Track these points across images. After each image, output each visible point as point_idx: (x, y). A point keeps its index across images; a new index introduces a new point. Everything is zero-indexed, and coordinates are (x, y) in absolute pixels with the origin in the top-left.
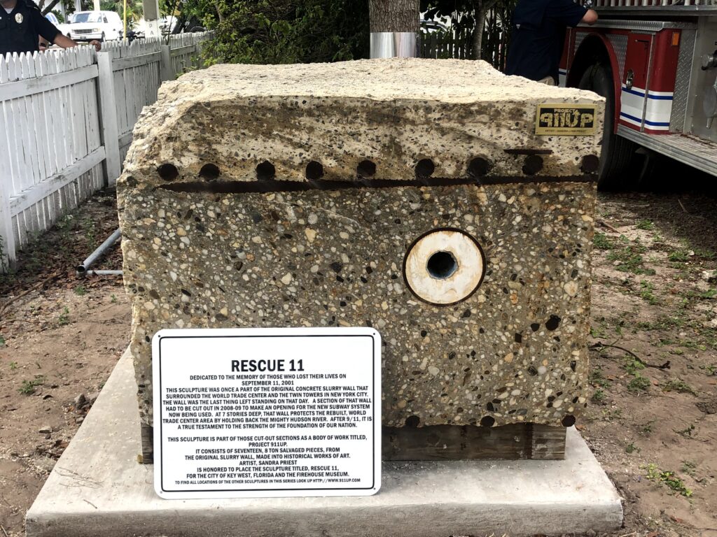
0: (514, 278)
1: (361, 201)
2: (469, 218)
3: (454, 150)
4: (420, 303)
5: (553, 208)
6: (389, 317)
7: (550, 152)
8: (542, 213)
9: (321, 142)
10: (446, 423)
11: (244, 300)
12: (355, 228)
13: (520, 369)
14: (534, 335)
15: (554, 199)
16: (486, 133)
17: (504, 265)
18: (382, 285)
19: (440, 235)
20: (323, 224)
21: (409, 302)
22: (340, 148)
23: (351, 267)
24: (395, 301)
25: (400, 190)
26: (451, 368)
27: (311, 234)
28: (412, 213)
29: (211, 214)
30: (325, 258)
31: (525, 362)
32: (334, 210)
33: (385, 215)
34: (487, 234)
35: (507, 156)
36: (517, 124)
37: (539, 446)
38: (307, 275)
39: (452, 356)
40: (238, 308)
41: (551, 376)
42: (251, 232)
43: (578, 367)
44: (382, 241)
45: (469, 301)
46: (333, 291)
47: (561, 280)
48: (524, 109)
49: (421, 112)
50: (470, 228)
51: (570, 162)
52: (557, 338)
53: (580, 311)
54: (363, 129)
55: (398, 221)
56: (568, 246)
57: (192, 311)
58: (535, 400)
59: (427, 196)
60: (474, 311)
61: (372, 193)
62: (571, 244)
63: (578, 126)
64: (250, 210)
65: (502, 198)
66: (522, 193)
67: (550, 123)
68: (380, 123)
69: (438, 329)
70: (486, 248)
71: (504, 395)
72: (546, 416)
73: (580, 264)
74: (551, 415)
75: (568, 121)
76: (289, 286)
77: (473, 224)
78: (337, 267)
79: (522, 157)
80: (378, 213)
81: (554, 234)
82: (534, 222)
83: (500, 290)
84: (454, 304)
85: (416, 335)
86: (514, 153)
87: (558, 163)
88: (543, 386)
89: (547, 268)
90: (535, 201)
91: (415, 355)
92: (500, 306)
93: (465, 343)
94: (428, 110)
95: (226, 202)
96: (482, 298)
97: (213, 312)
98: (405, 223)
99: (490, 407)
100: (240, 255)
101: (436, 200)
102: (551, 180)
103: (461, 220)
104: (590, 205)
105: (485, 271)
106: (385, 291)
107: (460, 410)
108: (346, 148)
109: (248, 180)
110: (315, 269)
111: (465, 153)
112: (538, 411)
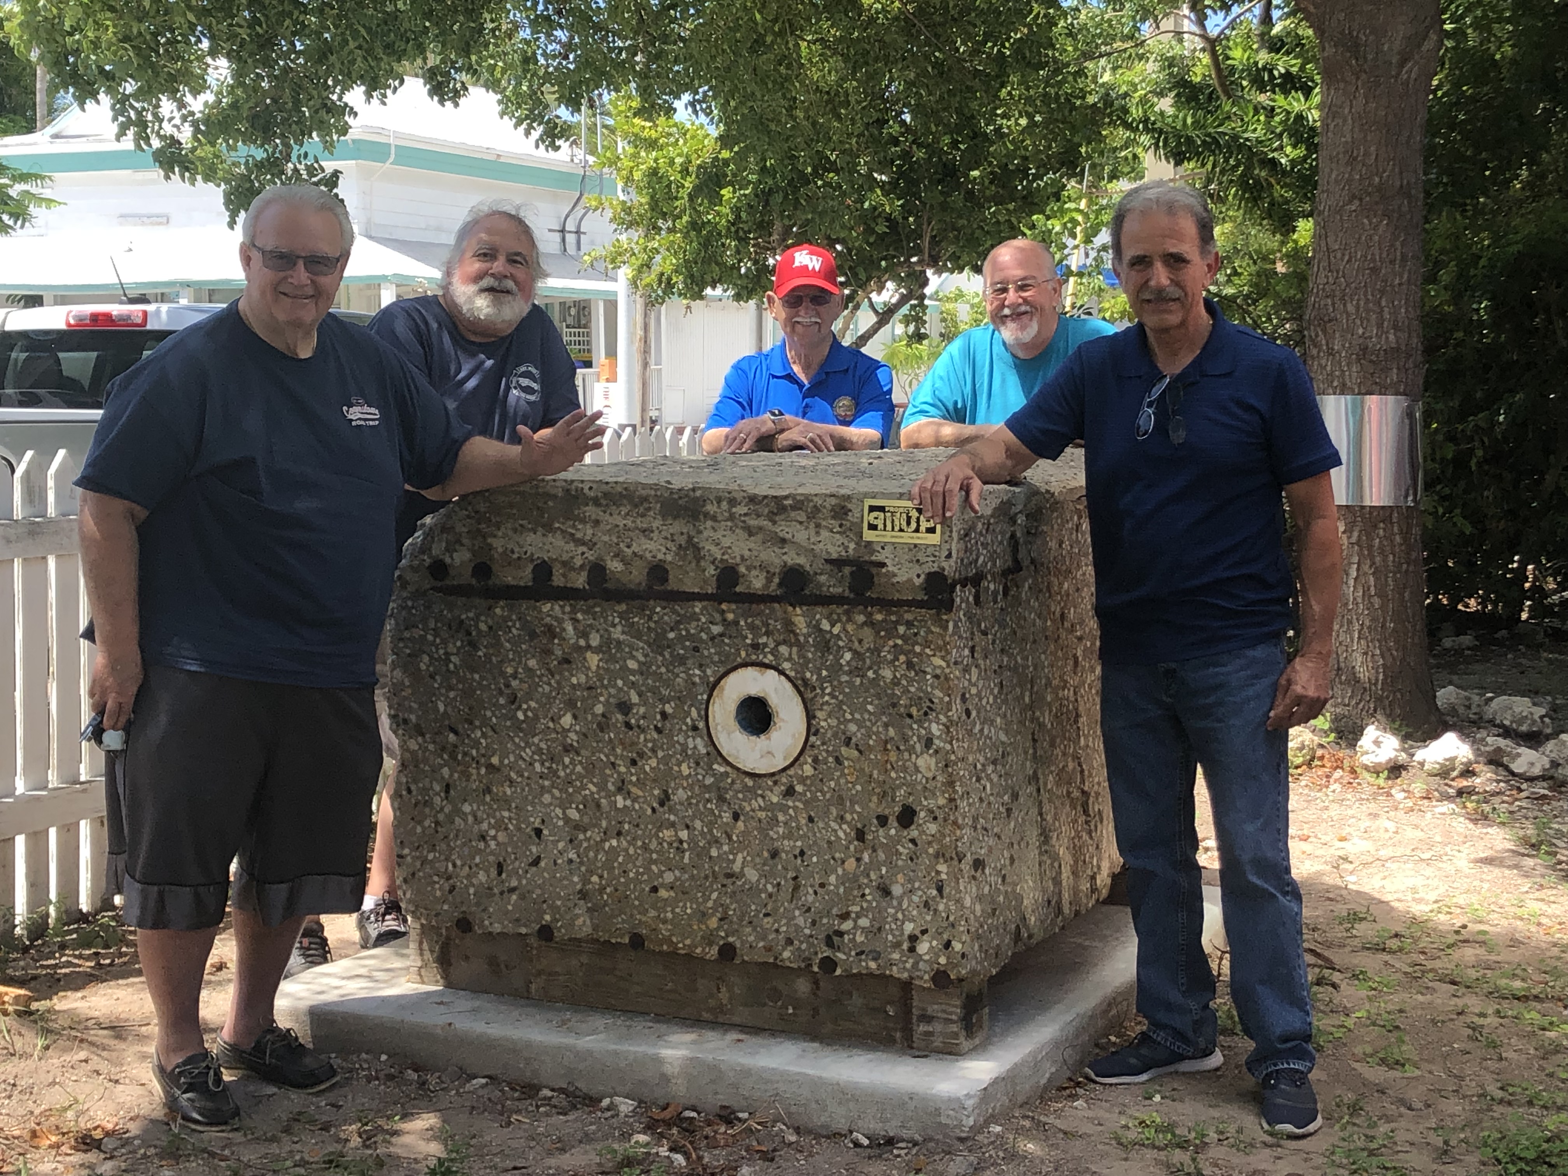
0: (848, 742)
1: (650, 618)
2: (783, 649)
3: (763, 556)
4: (729, 769)
5: (891, 643)
6: (691, 787)
7: (883, 565)
8: (877, 650)
9: (606, 538)
10: (771, 960)
11: (518, 746)
12: (646, 656)
13: (867, 886)
14: (881, 832)
15: (892, 633)
16: (801, 535)
17: (833, 722)
18: (681, 739)
19: (749, 673)
20: (606, 647)
21: (715, 766)
22: (628, 547)
23: (642, 710)
24: (698, 764)
25: (698, 607)
26: (772, 874)
27: (593, 660)
28: (713, 639)
29: (483, 627)
30: (610, 695)
31: (873, 876)
32: (619, 628)
33: (680, 638)
34: (808, 675)
35: (828, 567)
36: (841, 526)
37: (923, 1028)
38: (590, 717)
39: (774, 854)
40: (512, 759)
41: (910, 901)
42: (526, 652)
43: (946, 890)
44: (678, 676)
45: (791, 772)
46: (622, 743)
47: (911, 750)
48: (849, 506)
49: (724, 505)
50: (786, 665)
51: (910, 580)
52: (913, 841)
53: (941, 801)
54: (656, 524)
55: (696, 649)
56: (916, 701)
57: (460, 757)
58: (890, 937)
59: (730, 616)
60: (799, 788)
61: (664, 608)
62: (920, 698)
63: (917, 530)
64: (525, 625)
65: (825, 625)
66: (849, 620)
67: (881, 526)
68: (675, 518)
69: (753, 810)
70: (809, 695)
71: (847, 925)
72: (908, 966)
73: (935, 729)
74: (915, 965)
75: (904, 523)
76: (569, 730)
77: (790, 659)
78: (625, 707)
79: (847, 570)
80: (671, 635)
81: (896, 682)
82: (868, 661)
83: (831, 759)
84: (773, 775)
85: (727, 817)
86: (837, 563)
87: (895, 580)
88: (900, 916)
89: (891, 732)
90: (867, 631)
91: (726, 848)
92: (832, 784)
93: (789, 836)
94: (733, 502)
95: (498, 611)
96: (808, 770)
97: (483, 760)
98: (706, 653)
99: (829, 942)
100: (515, 683)
101: (742, 623)
102: (886, 604)
103: (774, 652)
104: (940, 642)
105: (811, 730)
106: (684, 748)
107: (789, 942)
108: (635, 547)
109: (522, 584)
110: (599, 709)
111: (777, 561)
112: (896, 956)
